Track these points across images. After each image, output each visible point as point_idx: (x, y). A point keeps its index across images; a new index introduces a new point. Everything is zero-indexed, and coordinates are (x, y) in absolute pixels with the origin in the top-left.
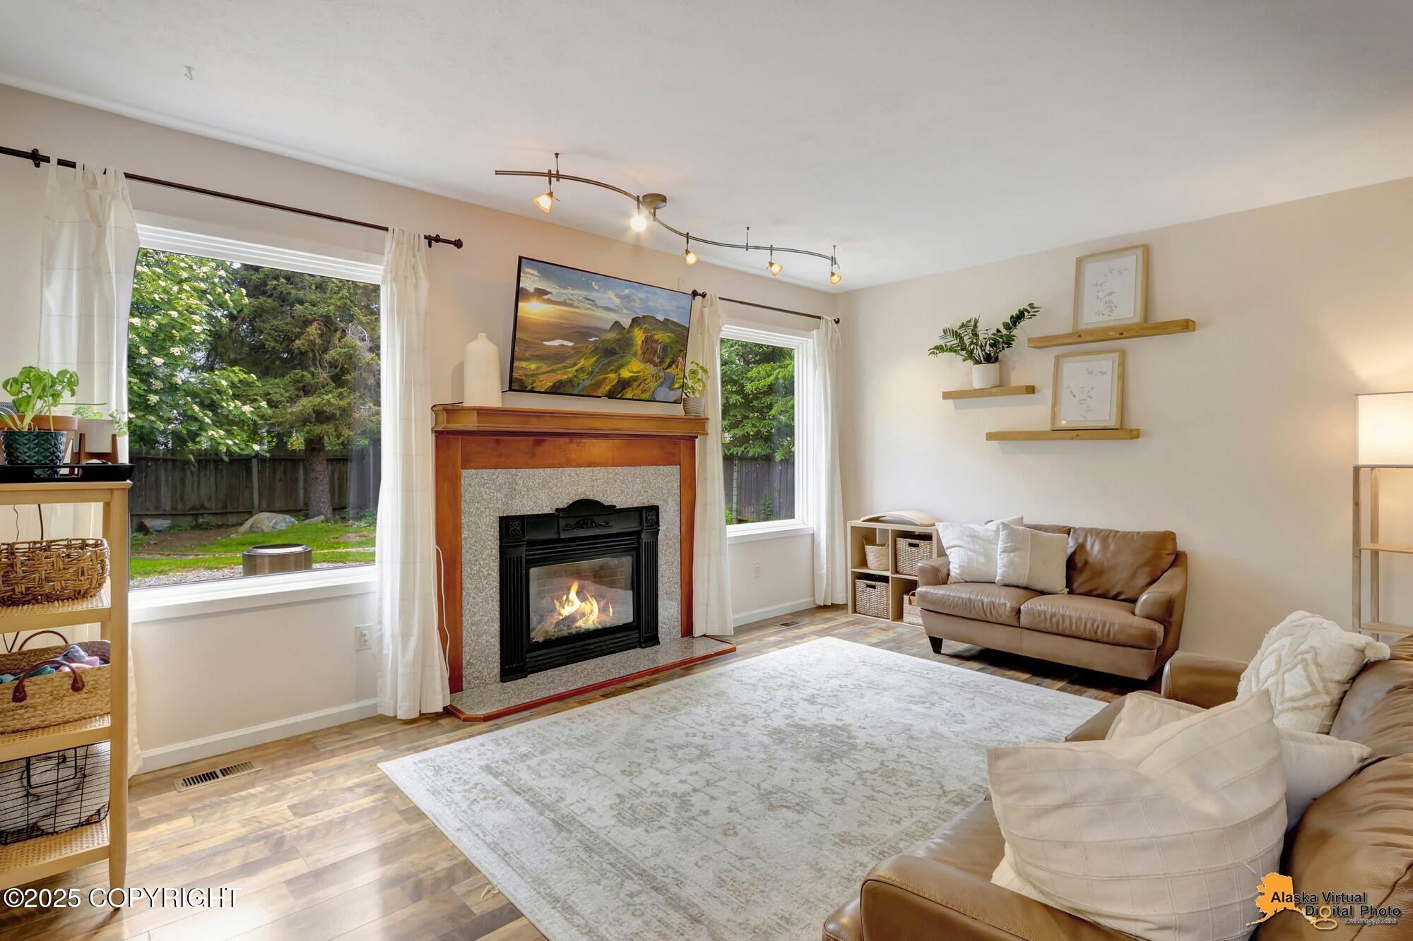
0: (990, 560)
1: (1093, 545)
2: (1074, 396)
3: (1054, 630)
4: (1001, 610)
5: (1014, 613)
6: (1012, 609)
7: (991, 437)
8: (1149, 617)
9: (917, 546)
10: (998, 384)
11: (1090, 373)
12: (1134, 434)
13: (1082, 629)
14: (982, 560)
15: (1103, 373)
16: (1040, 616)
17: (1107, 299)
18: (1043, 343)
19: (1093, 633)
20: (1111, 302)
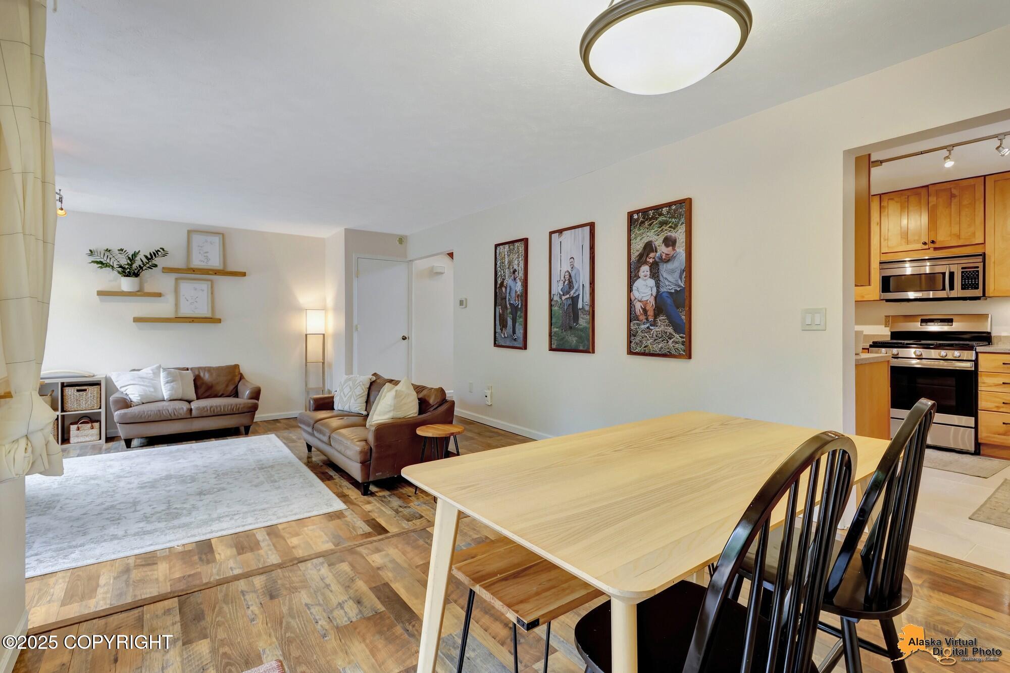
0: (156, 388)
1: (204, 374)
2: (187, 300)
3: (212, 414)
4: (181, 412)
5: (189, 411)
6: (188, 409)
7: (137, 320)
8: (251, 398)
9: (85, 390)
10: (138, 289)
11: (196, 289)
12: (219, 321)
13: (226, 410)
14: (152, 390)
15: (203, 290)
16: (204, 409)
17: (205, 255)
18: (168, 270)
19: (231, 410)
20: (207, 256)
